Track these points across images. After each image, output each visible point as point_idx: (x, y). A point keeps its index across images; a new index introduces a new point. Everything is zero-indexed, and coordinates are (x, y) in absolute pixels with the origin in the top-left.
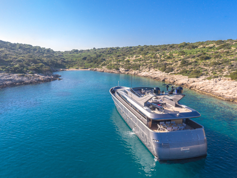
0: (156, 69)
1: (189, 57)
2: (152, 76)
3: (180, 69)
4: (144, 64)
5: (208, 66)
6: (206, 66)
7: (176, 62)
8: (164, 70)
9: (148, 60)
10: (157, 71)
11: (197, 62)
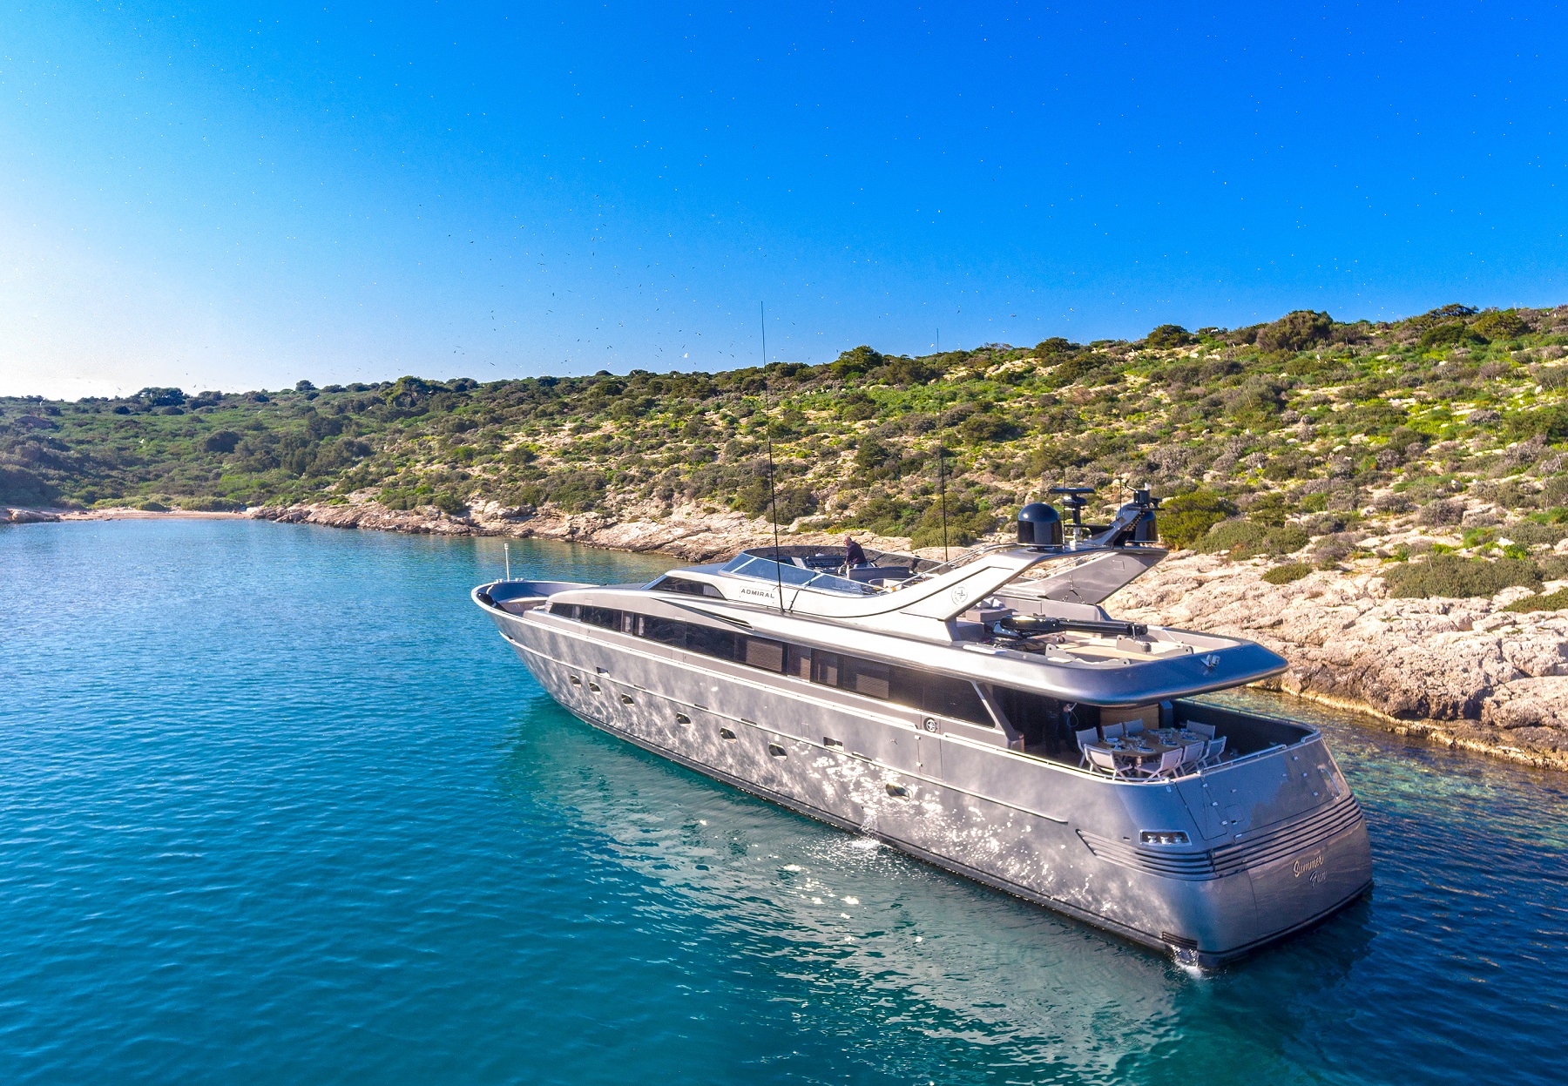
0: (706, 502)
1: (900, 429)
2: (690, 544)
3: (855, 497)
4: (634, 471)
5: (1017, 477)
6: (1006, 477)
7: (825, 455)
8: (759, 506)
9: (652, 447)
10: (715, 516)
11: (951, 454)
